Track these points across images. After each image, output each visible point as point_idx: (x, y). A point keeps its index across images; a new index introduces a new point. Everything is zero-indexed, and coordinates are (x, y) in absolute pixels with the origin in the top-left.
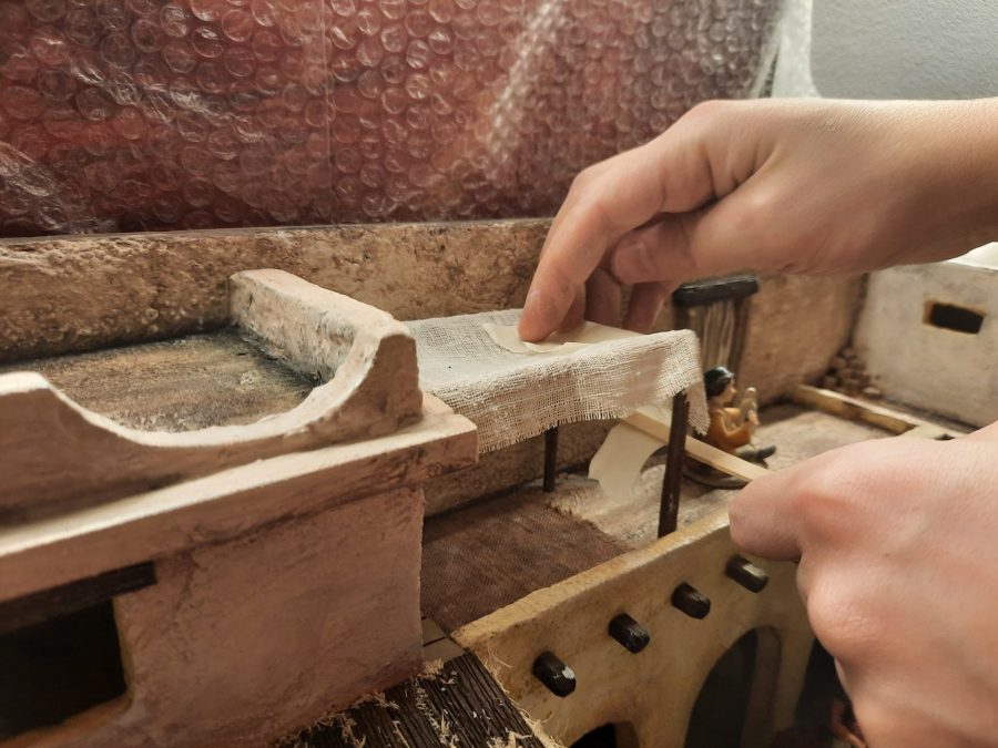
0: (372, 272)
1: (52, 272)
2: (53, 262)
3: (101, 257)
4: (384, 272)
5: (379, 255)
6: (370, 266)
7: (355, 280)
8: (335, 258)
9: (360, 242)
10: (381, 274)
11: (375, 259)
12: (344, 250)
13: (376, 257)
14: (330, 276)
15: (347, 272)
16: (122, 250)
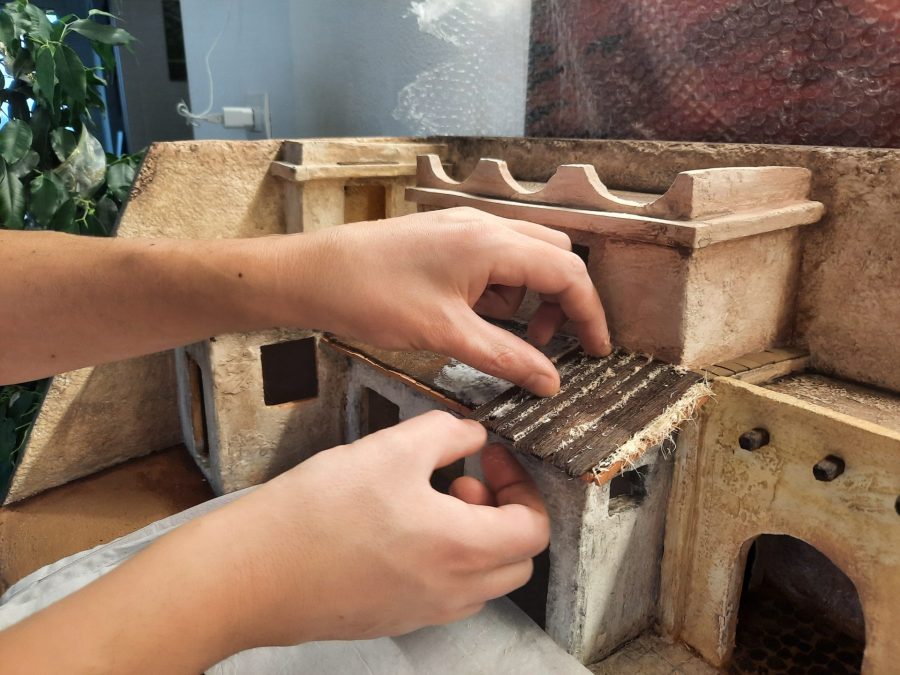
0: (883, 182)
1: (716, 158)
2: (719, 154)
3: (736, 153)
4: (893, 184)
5: (892, 170)
6: (883, 177)
7: (869, 186)
8: (858, 169)
9: (880, 160)
10: (890, 185)
11: (888, 173)
12: (867, 164)
13: (889, 171)
14: (851, 180)
15: (864, 179)
16: (746, 151)
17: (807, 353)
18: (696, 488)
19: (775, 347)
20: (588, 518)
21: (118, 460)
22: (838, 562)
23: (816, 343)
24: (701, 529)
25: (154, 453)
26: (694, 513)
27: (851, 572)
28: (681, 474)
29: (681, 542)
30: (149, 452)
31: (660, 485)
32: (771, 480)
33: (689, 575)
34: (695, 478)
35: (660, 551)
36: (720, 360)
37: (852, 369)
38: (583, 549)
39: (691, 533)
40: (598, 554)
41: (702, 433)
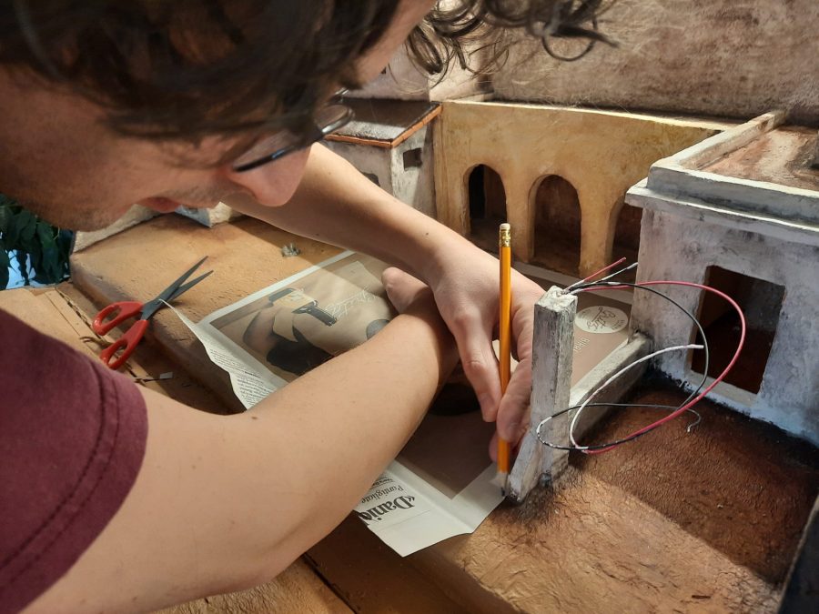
17: (493, 91)
18: (443, 157)
19: (478, 90)
20: (393, 169)
21: (134, 222)
22: (493, 167)
23: (496, 86)
24: (449, 175)
25: (154, 217)
26: (445, 169)
27: (497, 170)
28: (436, 151)
29: (441, 185)
30: (151, 217)
31: (429, 158)
32: (468, 140)
33: (447, 202)
34: (442, 151)
35: (434, 193)
36: (450, 96)
37: (510, 95)
38: (394, 185)
39: (445, 179)
40: (402, 189)
41: (442, 128)
